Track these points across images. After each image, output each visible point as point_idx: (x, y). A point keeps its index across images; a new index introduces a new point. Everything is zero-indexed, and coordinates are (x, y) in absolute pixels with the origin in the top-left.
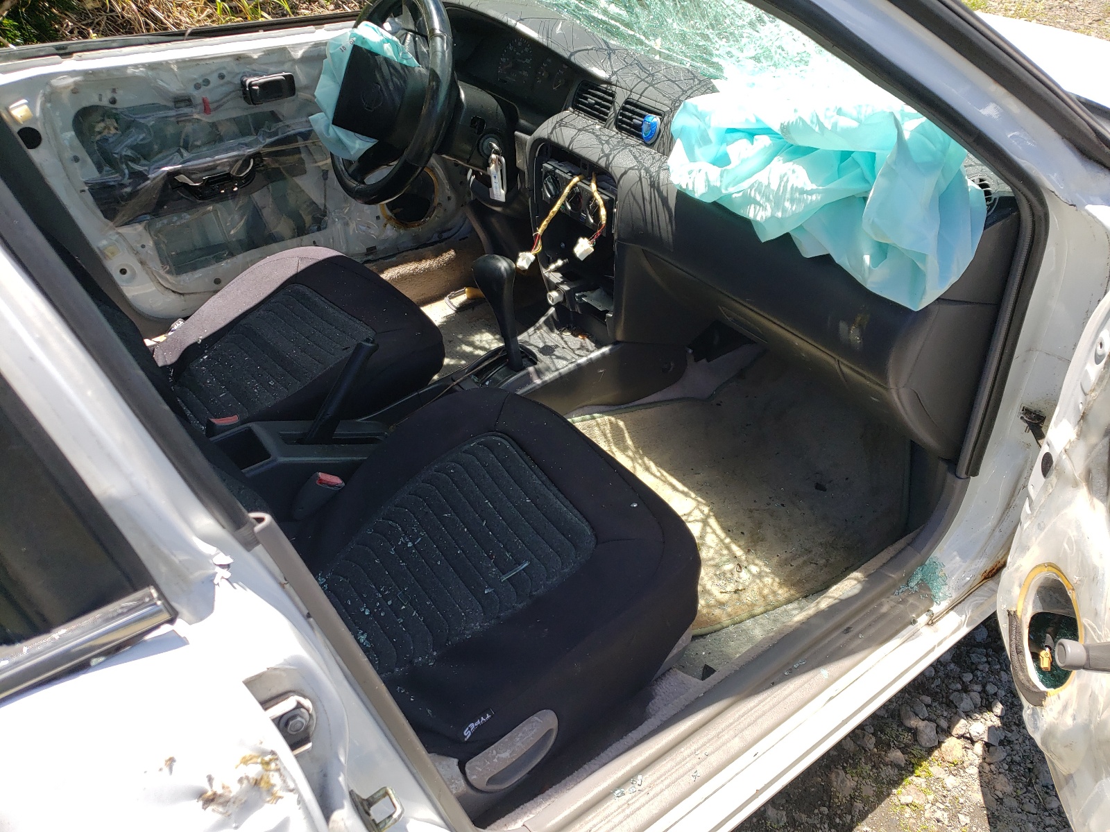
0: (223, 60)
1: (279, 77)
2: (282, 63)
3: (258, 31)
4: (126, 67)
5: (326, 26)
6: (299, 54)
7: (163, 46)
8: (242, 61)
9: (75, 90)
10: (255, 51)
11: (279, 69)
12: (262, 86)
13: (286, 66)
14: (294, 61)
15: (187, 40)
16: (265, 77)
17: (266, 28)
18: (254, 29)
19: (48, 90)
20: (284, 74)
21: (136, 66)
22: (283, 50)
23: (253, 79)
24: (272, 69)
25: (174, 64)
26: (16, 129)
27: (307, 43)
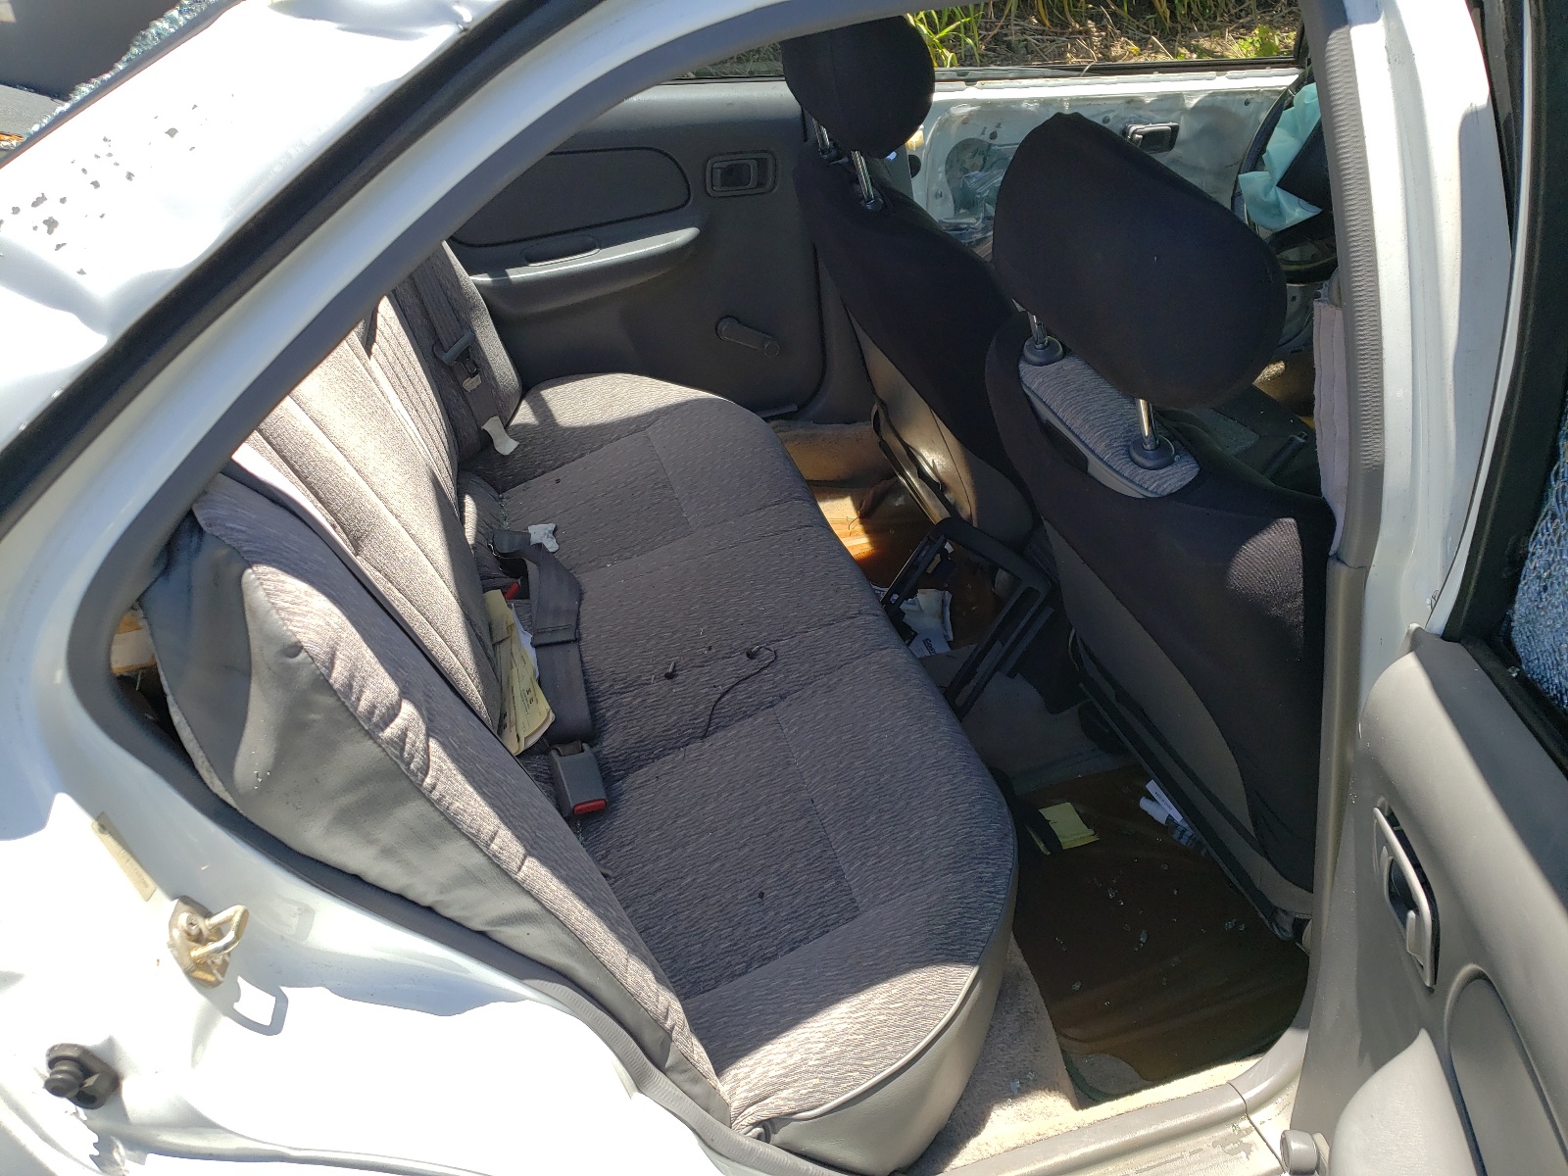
0: (1113, 102)
1: (1165, 127)
2: (1170, 111)
3: (1152, 73)
4: (1021, 101)
5: (1229, 73)
6: (1192, 103)
7: (1062, 81)
8: (1132, 105)
9: (966, 121)
10: (1149, 94)
11: (1165, 118)
12: (1147, 136)
13: (1174, 115)
14: (1184, 111)
15: (1084, 76)
16: (1151, 125)
17: (1161, 69)
18: (1149, 70)
19: (947, 115)
20: (1171, 124)
21: (1031, 100)
22: (1178, 97)
23: (1138, 127)
24: (1159, 118)
25: (1067, 101)
26: (908, 153)
27: (1205, 90)
